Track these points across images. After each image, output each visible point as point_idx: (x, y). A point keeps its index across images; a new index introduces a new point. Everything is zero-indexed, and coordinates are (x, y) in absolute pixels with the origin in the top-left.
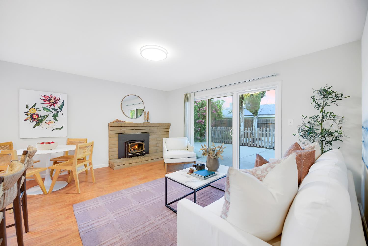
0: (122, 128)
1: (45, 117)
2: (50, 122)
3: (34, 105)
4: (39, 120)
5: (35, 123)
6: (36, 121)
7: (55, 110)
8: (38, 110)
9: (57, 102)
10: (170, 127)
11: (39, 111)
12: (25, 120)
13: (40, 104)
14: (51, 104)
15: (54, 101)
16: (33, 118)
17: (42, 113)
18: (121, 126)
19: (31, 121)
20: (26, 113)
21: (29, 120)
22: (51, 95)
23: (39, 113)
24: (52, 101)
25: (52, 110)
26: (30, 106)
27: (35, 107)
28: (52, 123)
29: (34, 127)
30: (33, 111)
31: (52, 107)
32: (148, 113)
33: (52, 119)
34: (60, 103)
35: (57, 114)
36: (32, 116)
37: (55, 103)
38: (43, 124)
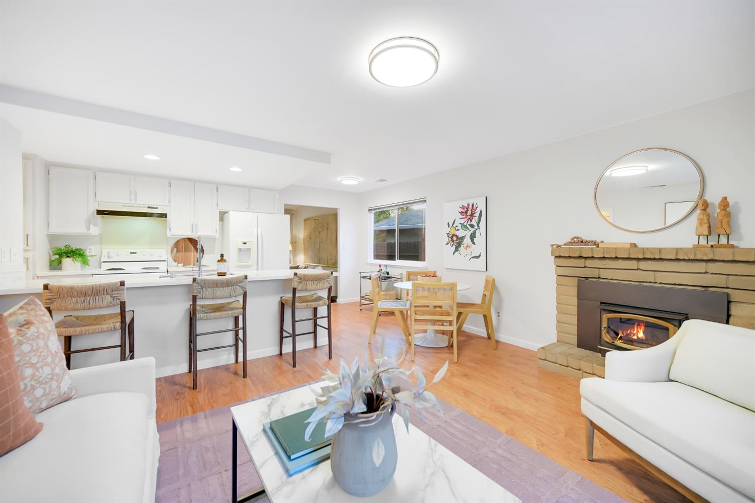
0: (590, 263)
1: (463, 238)
2: (467, 246)
3: (454, 223)
4: (458, 243)
5: (454, 246)
6: (456, 244)
7: (472, 226)
8: (457, 228)
9: (474, 214)
11: (458, 230)
12: (447, 244)
13: (458, 220)
14: (468, 217)
15: (472, 213)
16: (453, 241)
17: (460, 233)
19: (452, 244)
20: (447, 234)
21: (450, 243)
22: (468, 204)
23: (457, 233)
24: (469, 213)
25: (469, 228)
26: (451, 225)
27: (455, 225)
28: (470, 247)
29: (454, 254)
30: (453, 232)
31: (469, 223)
33: (470, 242)
34: (477, 215)
35: (474, 232)
36: (452, 238)
37: (472, 215)
38: (462, 248)
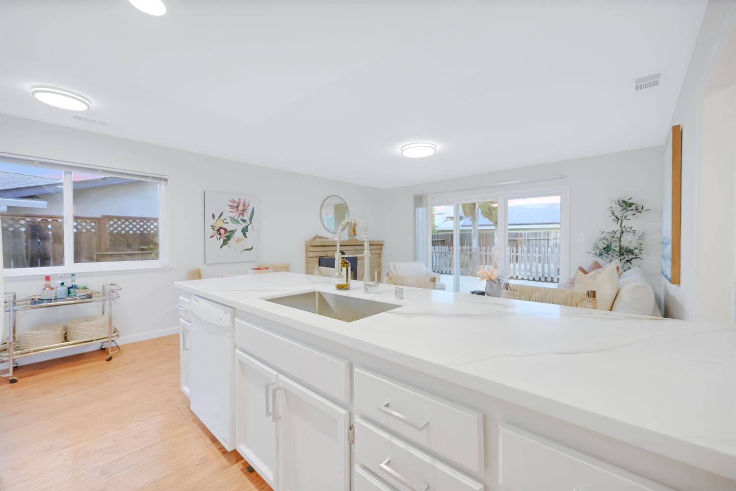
0: (325, 249)
1: (233, 232)
2: (238, 240)
3: (221, 215)
4: (226, 237)
5: (222, 240)
6: (224, 238)
7: (244, 221)
8: (225, 221)
9: (246, 210)
10: (384, 246)
11: (226, 223)
12: (212, 237)
13: (228, 214)
14: (239, 212)
15: (244, 208)
16: (220, 234)
17: (230, 227)
18: (324, 246)
19: (218, 238)
20: (212, 226)
21: (215, 237)
22: (239, 199)
23: (226, 226)
24: (241, 208)
25: (241, 222)
26: (217, 216)
27: (222, 218)
28: (241, 240)
29: (221, 248)
30: (220, 224)
31: (240, 217)
32: (355, 225)
33: (241, 236)
34: (249, 211)
35: (247, 227)
36: (218, 231)
37: (244, 211)
38: (231, 242)
